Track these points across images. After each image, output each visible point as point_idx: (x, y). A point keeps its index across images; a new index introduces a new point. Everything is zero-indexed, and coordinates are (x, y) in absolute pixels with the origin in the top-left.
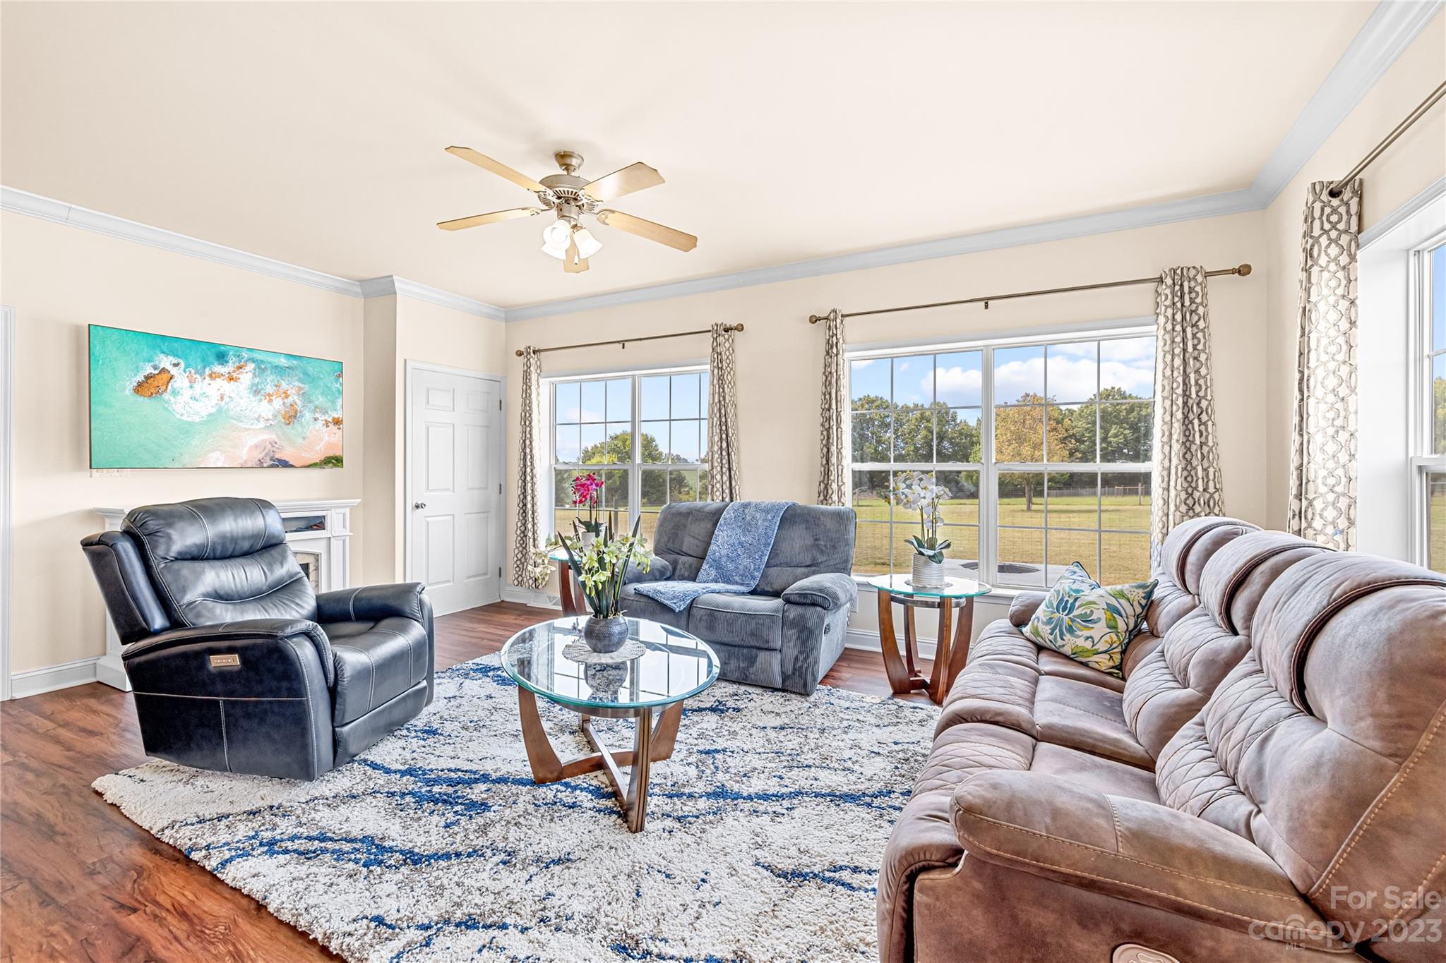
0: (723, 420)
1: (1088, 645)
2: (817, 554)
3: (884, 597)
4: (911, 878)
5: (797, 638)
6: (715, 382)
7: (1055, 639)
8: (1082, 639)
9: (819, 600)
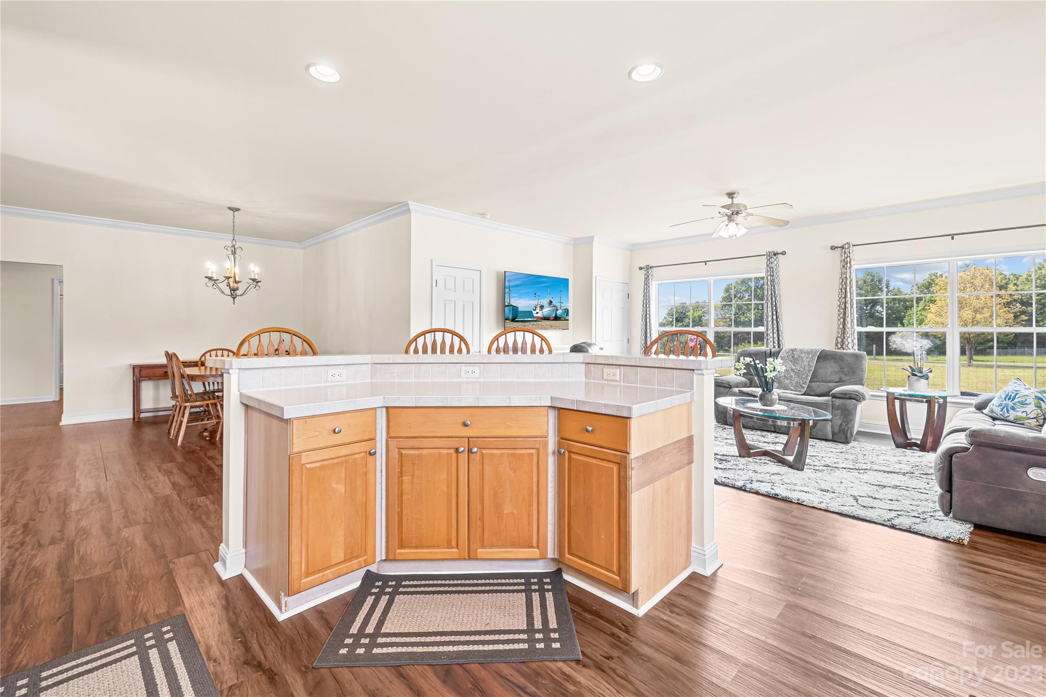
0: (774, 304)
1: (1024, 415)
2: (843, 376)
3: (890, 397)
4: (951, 456)
5: (842, 415)
6: (769, 283)
7: (1004, 413)
8: (1020, 412)
9: (854, 396)
